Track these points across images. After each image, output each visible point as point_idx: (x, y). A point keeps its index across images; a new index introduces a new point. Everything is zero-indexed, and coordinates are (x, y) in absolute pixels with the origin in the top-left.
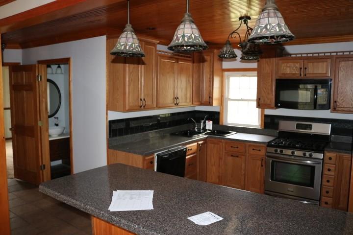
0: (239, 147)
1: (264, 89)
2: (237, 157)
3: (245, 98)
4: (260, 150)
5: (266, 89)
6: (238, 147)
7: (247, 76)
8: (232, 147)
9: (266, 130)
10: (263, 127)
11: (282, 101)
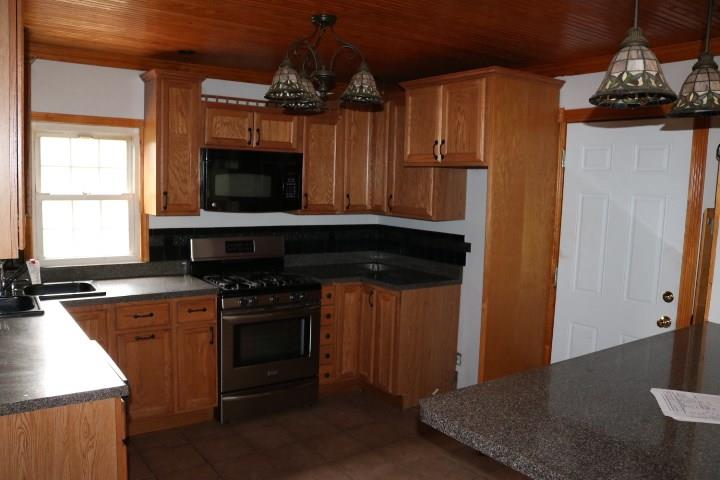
0: (154, 313)
1: (176, 171)
2: (153, 337)
3: (94, 192)
4: (204, 310)
5: (178, 169)
6: (151, 315)
7: (92, 137)
8: (136, 317)
9: (156, 264)
10: (147, 259)
11: (218, 197)
